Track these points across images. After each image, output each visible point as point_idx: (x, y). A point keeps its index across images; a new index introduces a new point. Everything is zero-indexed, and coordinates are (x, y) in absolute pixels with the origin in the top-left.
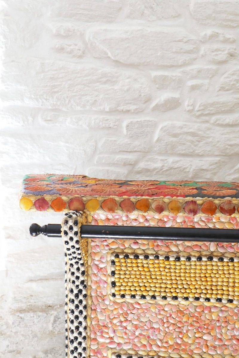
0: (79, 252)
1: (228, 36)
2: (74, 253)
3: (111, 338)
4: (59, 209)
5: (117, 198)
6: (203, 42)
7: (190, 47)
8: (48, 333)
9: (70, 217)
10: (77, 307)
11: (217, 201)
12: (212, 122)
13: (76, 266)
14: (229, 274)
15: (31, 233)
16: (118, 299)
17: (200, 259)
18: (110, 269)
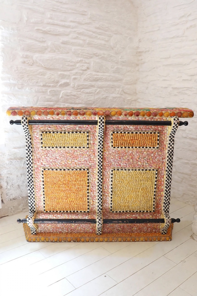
0: (28, 130)
1: (86, 61)
2: (26, 130)
3: (42, 163)
4: (21, 115)
5: (42, 111)
6: (78, 62)
7: (73, 64)
8: (22, 168)
9: (24, 116)
10: (29, 151)
11: (78, 111)
12: (81, 91)
13: (28, 136)
14: (83, 137)
15: (10, 124)
16: (44, 148)
17: (73, 132)
18: (41, 137)
